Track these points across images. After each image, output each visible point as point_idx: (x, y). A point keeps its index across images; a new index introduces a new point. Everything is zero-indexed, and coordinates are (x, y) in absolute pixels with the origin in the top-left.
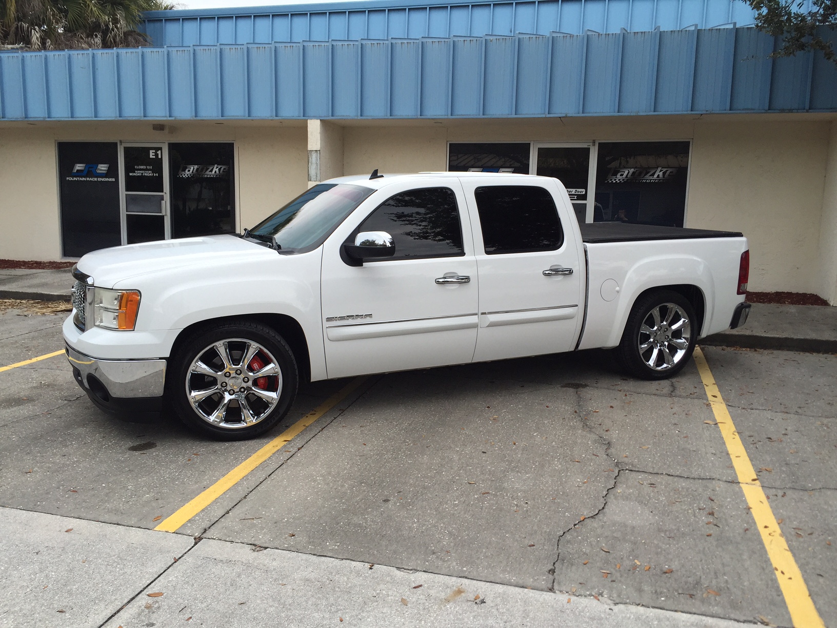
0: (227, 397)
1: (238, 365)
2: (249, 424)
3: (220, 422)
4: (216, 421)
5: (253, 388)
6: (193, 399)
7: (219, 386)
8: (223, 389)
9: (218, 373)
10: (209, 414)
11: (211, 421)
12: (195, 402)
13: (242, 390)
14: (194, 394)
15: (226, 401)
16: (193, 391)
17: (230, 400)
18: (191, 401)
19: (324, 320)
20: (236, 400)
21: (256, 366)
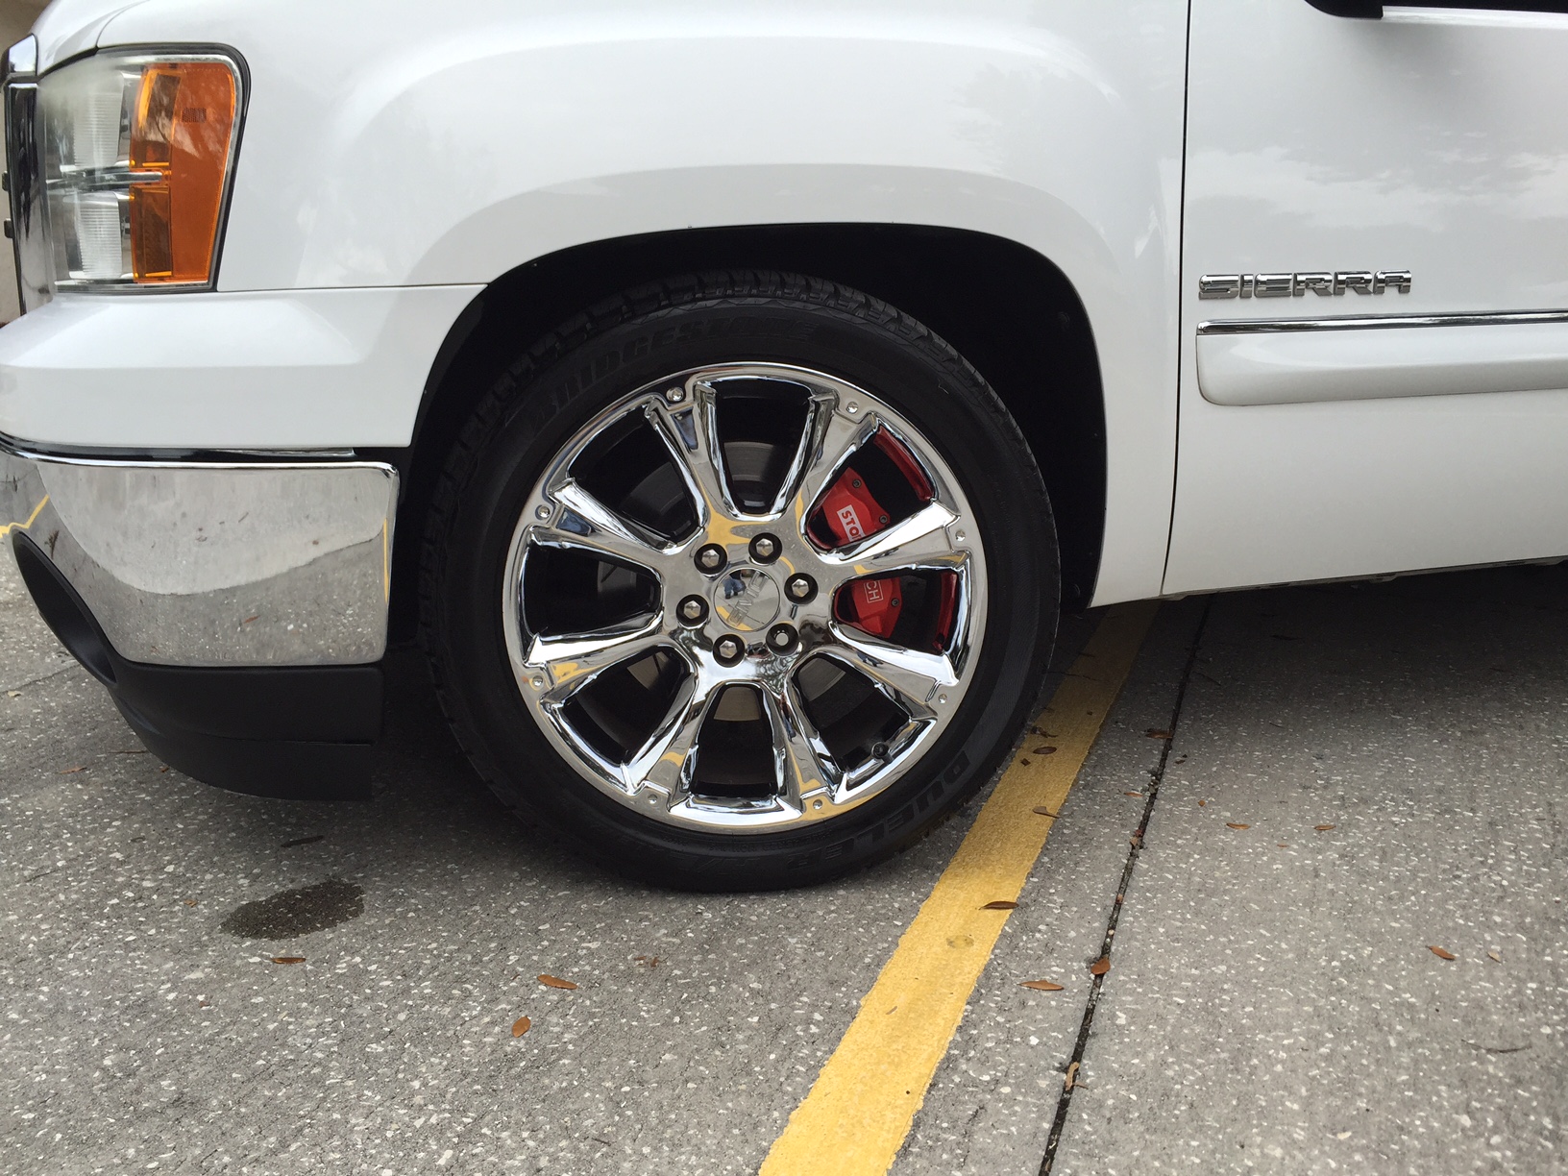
0: (709, 675)
1: (765, 509)
2: (815, 814)
3: (672, 800)
4: (654, 796)
5: (837, 633)
6: (538, 678)
7: (666, 618)
8: (689, 632)
9: (667, 551)
10: (621, 755)
11: (630, 793)
12: (553, 695)
13: (782, 639)
14: (543, 652)
15: (699, 696)
16: (538, 641)
17: (723, 689)
18: (532, 691)
19: (1192, 290)
20: (752, 692)
21: (848, 517)
